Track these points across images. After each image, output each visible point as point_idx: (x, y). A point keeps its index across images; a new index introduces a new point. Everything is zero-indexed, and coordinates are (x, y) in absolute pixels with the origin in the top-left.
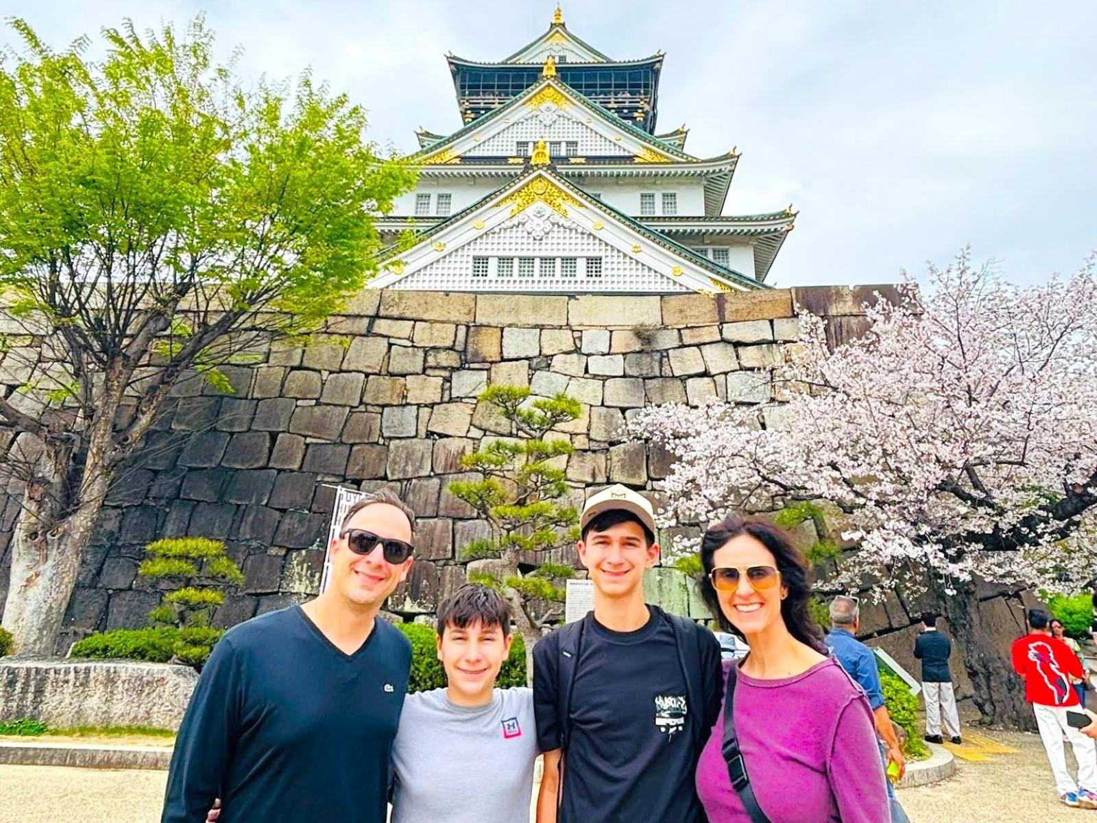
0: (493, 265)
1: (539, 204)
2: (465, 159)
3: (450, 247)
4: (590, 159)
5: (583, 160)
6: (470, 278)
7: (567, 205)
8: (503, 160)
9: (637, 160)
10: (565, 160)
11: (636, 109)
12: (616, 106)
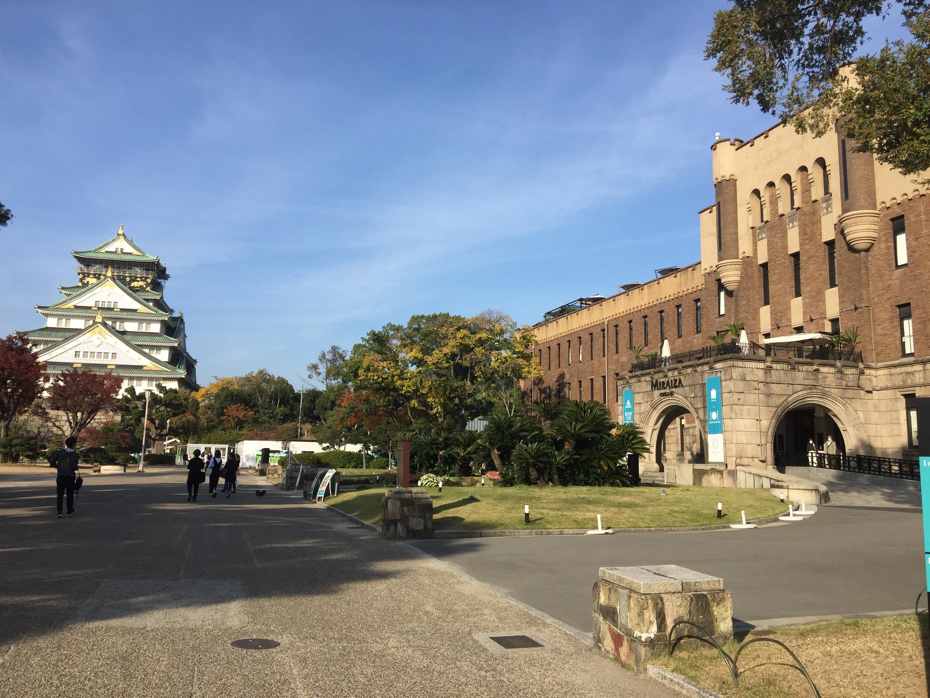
0: (81, 354)
1: (97, 335)
2: (76, 307)
3: (67, 349)
4: (122, 310)
5: (119, 310)
6: (74, 358)
7: (106, 336)
8: (89, 308)
9: (138, 311)
10: (112, 309)
11: (148, 278)
12: (140, 276)
